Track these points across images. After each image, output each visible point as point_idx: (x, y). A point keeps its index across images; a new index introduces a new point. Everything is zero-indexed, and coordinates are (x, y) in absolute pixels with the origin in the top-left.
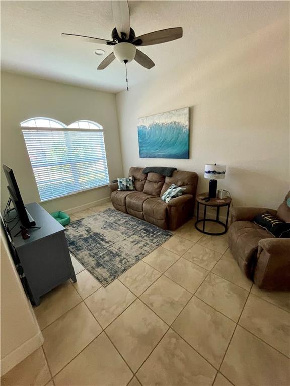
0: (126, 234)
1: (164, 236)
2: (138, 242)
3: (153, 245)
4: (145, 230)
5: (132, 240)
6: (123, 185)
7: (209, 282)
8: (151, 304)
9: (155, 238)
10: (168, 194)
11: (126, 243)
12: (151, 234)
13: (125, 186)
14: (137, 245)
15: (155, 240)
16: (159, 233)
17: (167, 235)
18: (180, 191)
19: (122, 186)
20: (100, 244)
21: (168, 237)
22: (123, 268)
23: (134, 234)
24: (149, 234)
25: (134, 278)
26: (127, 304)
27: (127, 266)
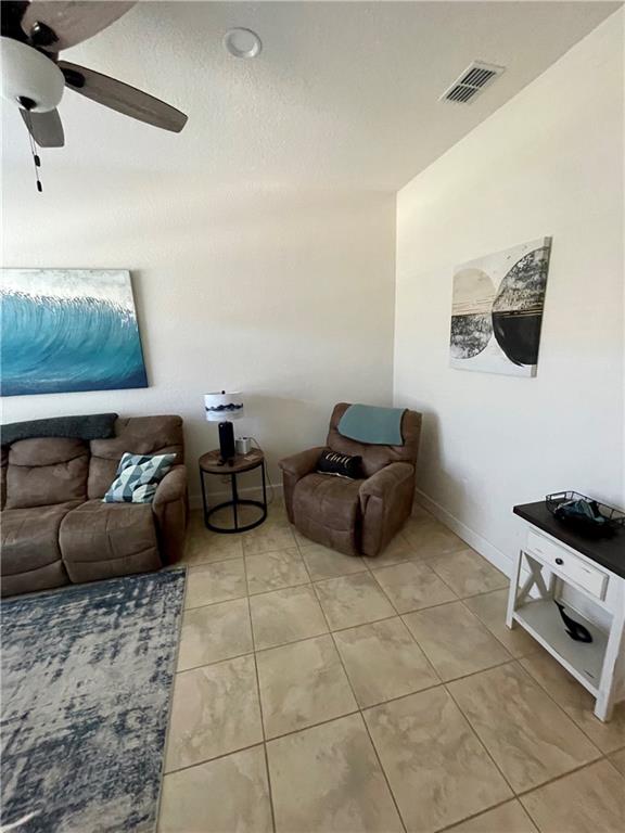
0: (40, 659)
1: (171, 585)
2: (115, 646)
3: (166, 620)
4: (98, 606)
5: (88, 656)
7: (327, 597)
8: (300, 719)
9: (151, 603)
10: (130, 481)
11: (74, 680)
12: (131, 604)
14: (121, 656)
15: (158, 608)
16: (150, 588)
17: (175, 579)
18: (164, 463)
21: (181, 580)
23: (74, 639)
24: (124, 608)
25: (207, 720)
26: (261, 781)
27: (155, 720)
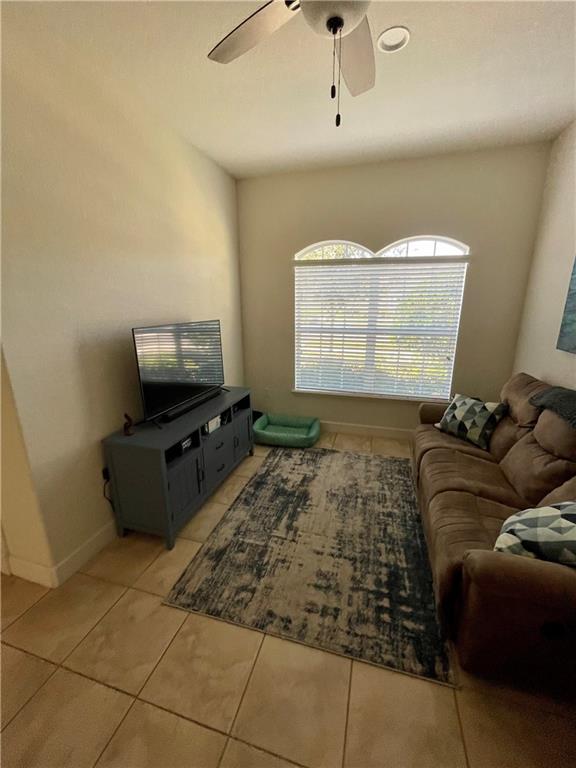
0: (341, 542)
1: (409, 649)
2: (328, 587)
3: (342, 635)
4: (392, 575)
5: (326, 568)
6: (454, 416)
9: (379, 622)
11: (307, 562)
12: (386, 603)
13: (457, 423)
14: (313, 590)
15: (370, 630)
16: (409, 624)
17: (420, 658)
19: (449, 418)
20: (279, 519)
21: (419, 668)
22: (220, 606)
23: (353, 560)
24: (379, 596)
27: (232, 610)
